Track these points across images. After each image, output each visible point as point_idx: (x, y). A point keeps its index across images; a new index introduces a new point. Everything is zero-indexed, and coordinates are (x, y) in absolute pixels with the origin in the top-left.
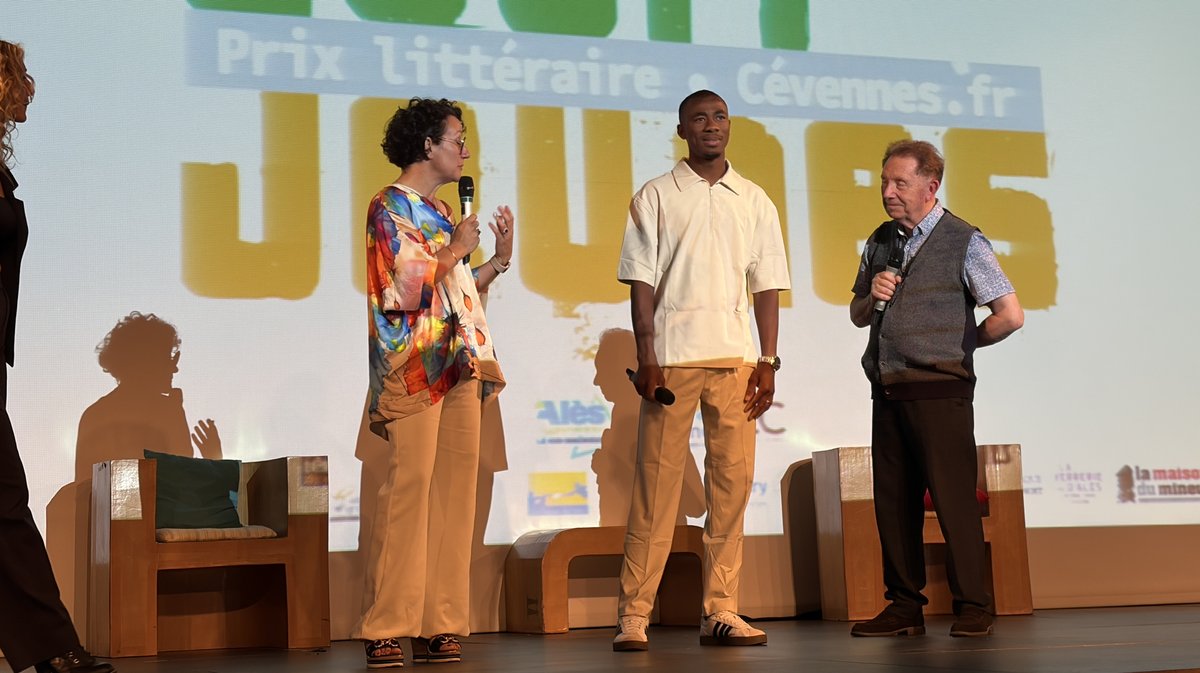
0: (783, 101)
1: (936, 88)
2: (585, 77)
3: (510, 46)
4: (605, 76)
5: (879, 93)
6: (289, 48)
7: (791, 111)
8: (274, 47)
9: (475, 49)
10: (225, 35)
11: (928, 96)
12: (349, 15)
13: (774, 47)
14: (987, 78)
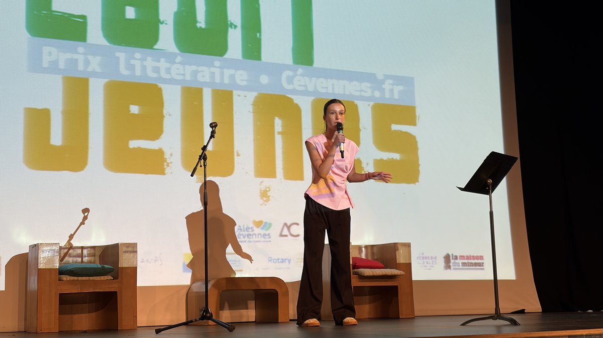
0: (303, 88)
1: (369, 85)
2: (213, 75)
3: (179, 59)
4: (222, 75)
5: (344, 86)
6: (75, 56)
7: (305, 93)
8: (69, 56)
9: (163, 60)
10: (46, 50)
11: (366, 88)
12: (104, 42)
13: (298, 63)
14: (391, 81)
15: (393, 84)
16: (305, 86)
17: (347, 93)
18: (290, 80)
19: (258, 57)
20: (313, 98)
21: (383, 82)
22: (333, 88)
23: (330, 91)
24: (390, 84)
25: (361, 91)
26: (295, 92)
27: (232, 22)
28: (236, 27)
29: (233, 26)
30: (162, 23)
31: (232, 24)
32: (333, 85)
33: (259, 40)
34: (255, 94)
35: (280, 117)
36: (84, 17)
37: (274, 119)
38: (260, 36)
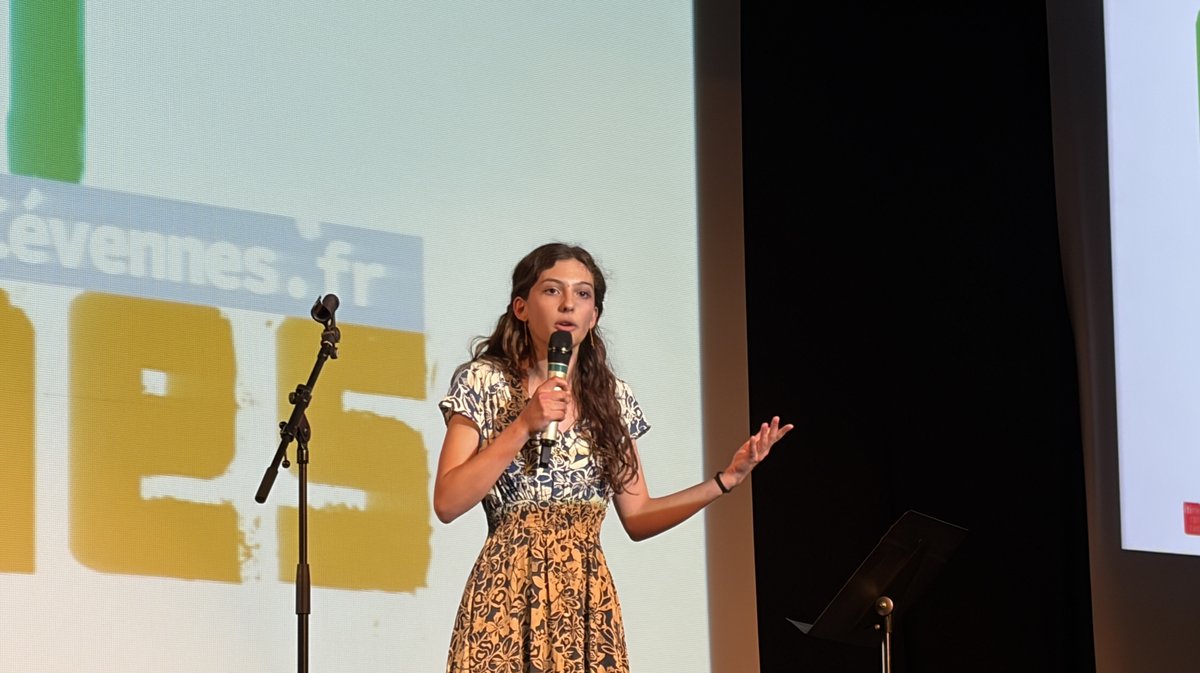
0: (38, 258)
1: (270, 255)
5: (186, 255)
7: (52, 273)
11: (260, 266)
13: (28, 172)
14: (346, 248)
15: (351, 258)
16: (50, 249)
17: (196, 279)
20: (78, 292)
21: (318, 247)
22: (148, 263)
23: (137, 270)
24: (342, 256)
25: (242, 275)
26: (13, 268)
32: (148, 250)
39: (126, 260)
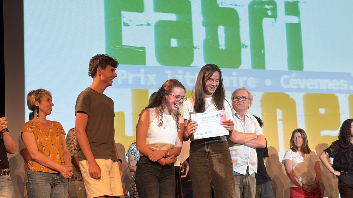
0: (295, 87)
1: (345, 81)
4: (238, 81)
5: (327, 83)
6: (139, 75)
7: (299, 90)
8: (135, 75)
10: (120, 72)
11: (343, 84)
12: (158, 64)
13: (292, 70)
16: (298, 85)
17: (330, 88)
18: (287, 82)
19: (263, 67)
20: (304, 93)
22: (319, 86)
23: (317, 88)
25: (339, 86)
26: (290, 90)
27: (244, 43)
28: (246, 47)
29: (245, 47)
30: (195, 48)
31: (244, 45)
32: (319, 83)
33: (264, 55)
34: (262, 93)
35: (281, 108)
36: (143, 48)
37: (276, 110)
38: (264, 52)
39: (314, 86)
